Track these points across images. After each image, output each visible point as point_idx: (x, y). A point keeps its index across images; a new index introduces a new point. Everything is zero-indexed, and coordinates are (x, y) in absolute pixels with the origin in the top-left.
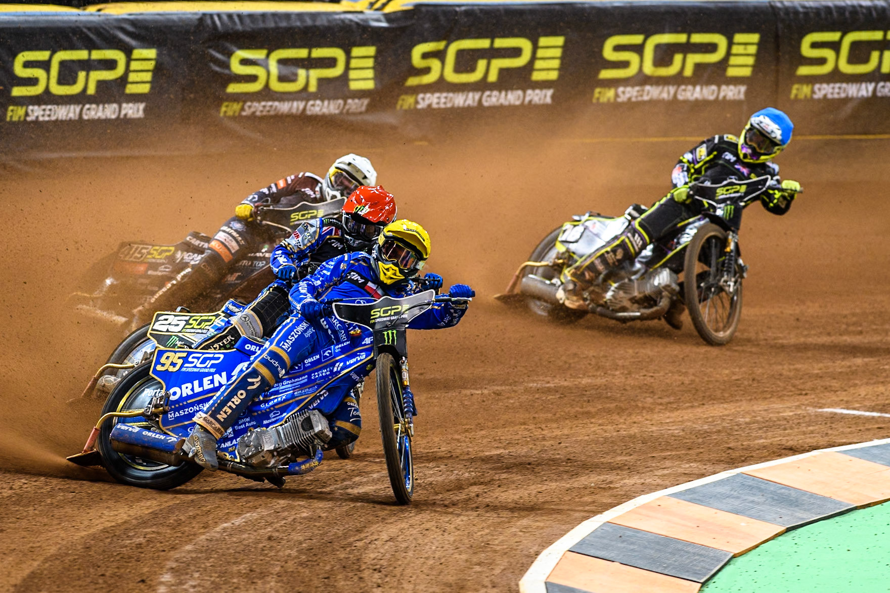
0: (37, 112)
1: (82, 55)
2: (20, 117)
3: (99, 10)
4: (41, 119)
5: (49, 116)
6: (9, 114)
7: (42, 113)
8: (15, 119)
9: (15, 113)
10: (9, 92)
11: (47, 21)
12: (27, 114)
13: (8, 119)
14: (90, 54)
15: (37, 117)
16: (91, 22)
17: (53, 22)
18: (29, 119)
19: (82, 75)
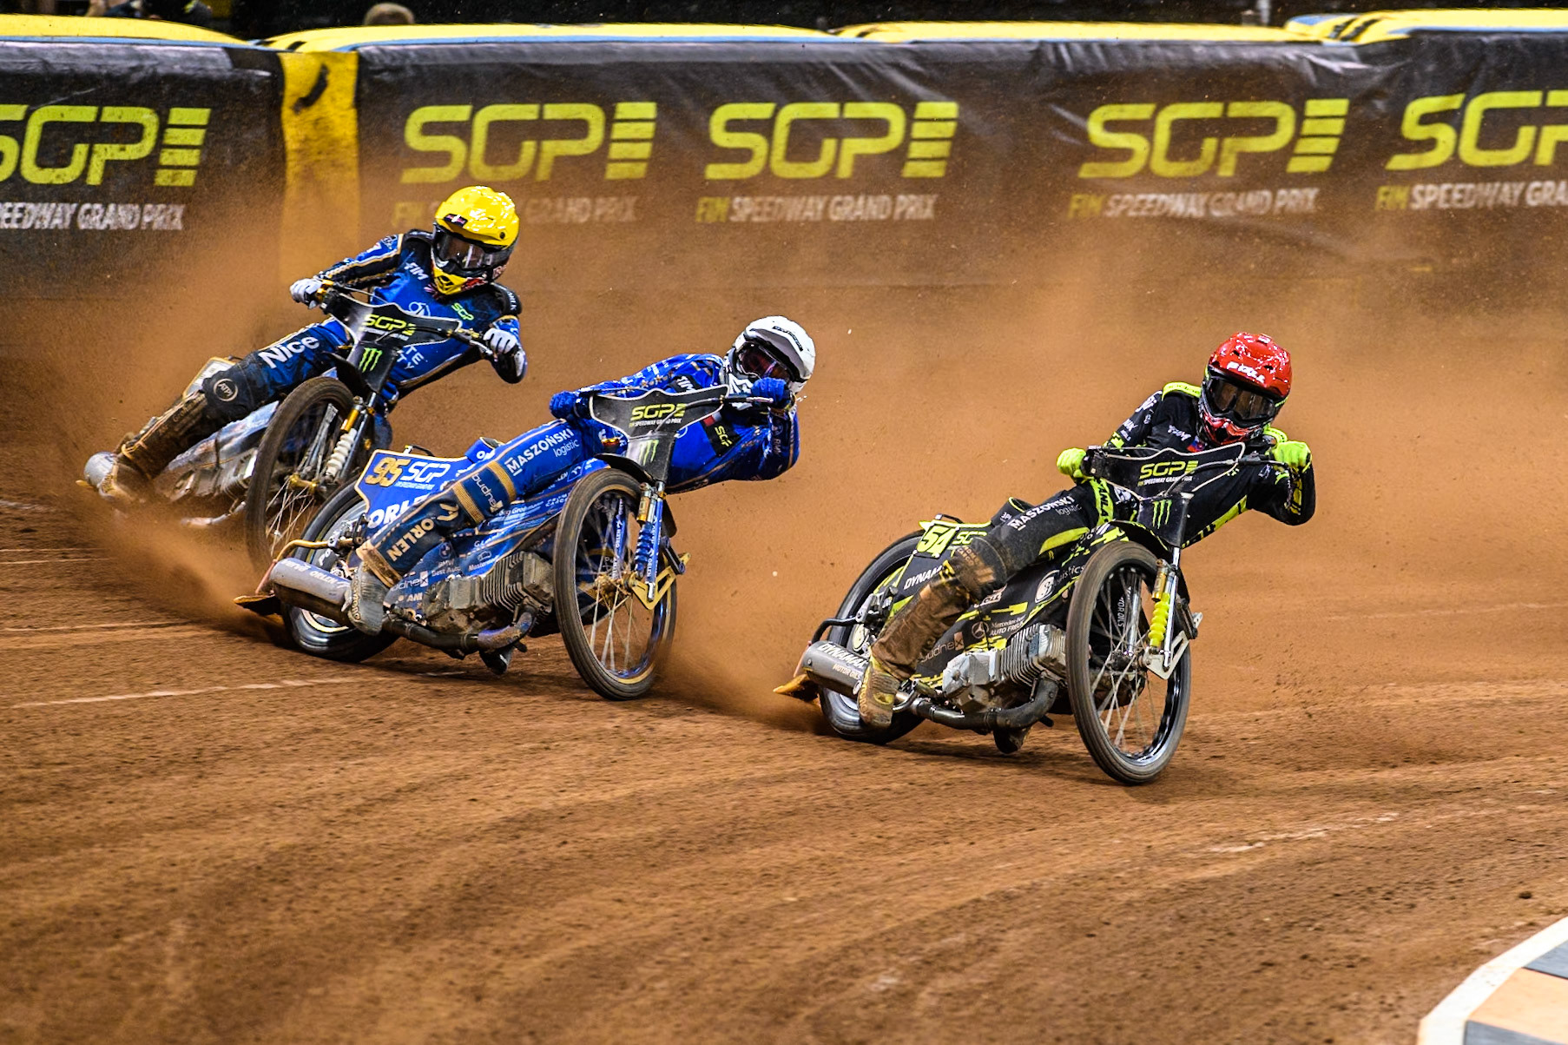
0: (748, 208)
1: (829, 110)
2: (718, 216)
3: (862, 35)
4: (756, 219)
5: (769, 214)
6: (701, 210)
7: (757, 209)
8: (711, 218)
9: (713, 209)
10: (701, 172)
11: (767, 53)
12: (731, 211)
13: (699, 219)
14: (842, 109)
15: (750, 216)
16: (844, 54)
17: (778, 53)
18: (734, 219)
19: (829, 145)
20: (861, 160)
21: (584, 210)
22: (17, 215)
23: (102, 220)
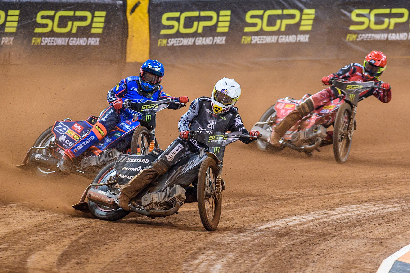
0: (256, 39)
1: (279, 12)
2: (248, 42)
4: (258, 42)
5: (262, 41)
6: (243, 40)
7: (259, 40)
8: (246, 42)
9: (246, 40)
10: (243, 30)
12: (251, 40)
13: (242, 42)
14: (282, 12)
15: (256, 42)
18: (252, 42)
19: (279, 22)
20: (288, 26)
21: (211, 40)
22: (52, 41)
23: (76, 42)
